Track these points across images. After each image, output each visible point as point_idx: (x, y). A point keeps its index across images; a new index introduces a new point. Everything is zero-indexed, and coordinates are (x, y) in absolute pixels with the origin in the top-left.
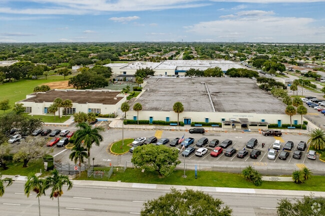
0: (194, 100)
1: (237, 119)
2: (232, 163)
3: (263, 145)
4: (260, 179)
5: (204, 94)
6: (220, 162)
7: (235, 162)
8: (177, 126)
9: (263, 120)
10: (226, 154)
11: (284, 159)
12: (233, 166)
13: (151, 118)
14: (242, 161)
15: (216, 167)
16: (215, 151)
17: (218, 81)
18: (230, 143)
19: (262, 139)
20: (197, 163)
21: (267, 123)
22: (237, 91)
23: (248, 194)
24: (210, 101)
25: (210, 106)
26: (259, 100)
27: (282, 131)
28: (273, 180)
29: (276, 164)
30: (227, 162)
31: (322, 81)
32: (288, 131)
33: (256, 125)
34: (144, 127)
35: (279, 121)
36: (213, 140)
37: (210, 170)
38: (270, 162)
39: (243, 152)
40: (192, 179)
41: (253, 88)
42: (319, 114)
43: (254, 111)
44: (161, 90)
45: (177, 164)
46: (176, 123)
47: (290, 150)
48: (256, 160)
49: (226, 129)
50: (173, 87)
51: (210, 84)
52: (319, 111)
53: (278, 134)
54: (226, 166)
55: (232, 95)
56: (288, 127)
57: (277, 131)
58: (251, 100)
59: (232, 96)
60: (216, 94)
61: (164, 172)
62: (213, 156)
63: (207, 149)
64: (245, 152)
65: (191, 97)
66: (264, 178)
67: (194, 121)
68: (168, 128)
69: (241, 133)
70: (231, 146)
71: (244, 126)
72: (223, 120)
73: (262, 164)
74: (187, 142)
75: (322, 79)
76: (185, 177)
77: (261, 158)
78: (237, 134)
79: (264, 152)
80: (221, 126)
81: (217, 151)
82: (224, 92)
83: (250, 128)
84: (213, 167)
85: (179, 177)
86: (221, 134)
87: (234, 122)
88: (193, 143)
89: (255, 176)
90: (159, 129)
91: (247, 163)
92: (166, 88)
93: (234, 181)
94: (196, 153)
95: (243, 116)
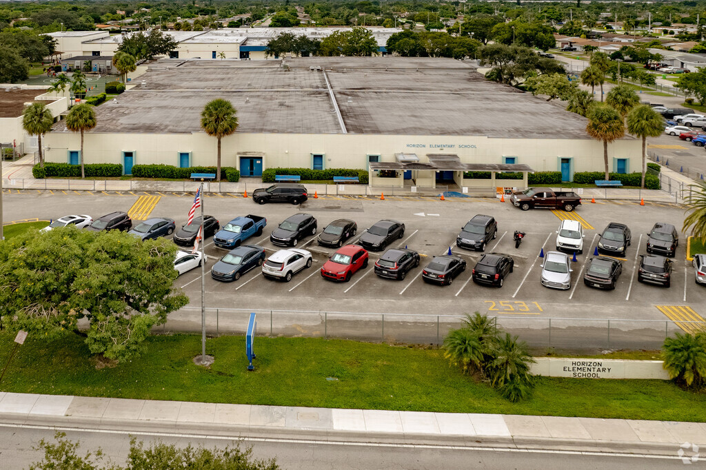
0: (282, 105)
1: (421, 156)
2: (405, 303)
3: (518, 239)
4: (525, 368)
5: (314, 93)
6: (356, 302)
7: (415, 300)
8: (214, 180)
9: (510, 160)
10: (380, 272)
11: (608, 288)
12: (409, 318)
13: (129, 155)
14: (443, 296)
15: (340, 322)
16: (337, 258)
17: (362, 64)
18: (396, 233)
19: (510, 220)
20: (264, 305)
21: (525, 168)
22: (419, 85)
23: (479, 440)
24: (332, 107)
25: (329, 118)
26: (490, 106)
27: (580, 192)
28: (580, 374)
29: (578, 307)
30: (386, 302)
31: (665, 69)
32: (598, 193)
33: (487, 176)
34: (99, 184)
35: (566, 161)
36: (336, 223)
37: (316, 333)
38: (553, 299)
39: (446, 262)
40: (234, 371)
41: (469, 80)
42: (687, 146)
43: (477, 131)
44: (185, 84)
45: (169, 307)
46: (213, 171)
47: (621, 254)
48: (496, 291)
49: (382, 187)
50: (223, 79)
51: (337, 70)
52: (683, 138)
53: (567, 203)
54: (379, 318)
55: (403, 93)
56: (598, 183)
57: (564, 194)
58: (465, 104)
59: (404, 97)
60: (352, 92)
61: (103, 342)
62: (329, 277)
63: (307, 254)
64: (452, 264)
65: (271, 99)
66: (543, 366)
67: (275, 166)
68: (181, 189)
69: (437, 203)
70: (400, 243)
71: (446, 179)
72: (373, 159)
73: (524, 305)
74: (238, 230)
75: (665, 66)
76: (207, 362)
77: (515, 285)
78: (419, 203)
79: (523, 262)
80: (364, 180)
81: (346, 260)
82: (379, 88)
83: (465, 186)
84: (327, 322)
85: (182, 363)
86: (365, 203)
87: (410, 164)
88: (259, 233)
89: (501, 358)
90: (151, 192)
91: (464, 303)
92: (199, 80)
93: (414, 381)
94: (266, 269)
95: (441, 147)
